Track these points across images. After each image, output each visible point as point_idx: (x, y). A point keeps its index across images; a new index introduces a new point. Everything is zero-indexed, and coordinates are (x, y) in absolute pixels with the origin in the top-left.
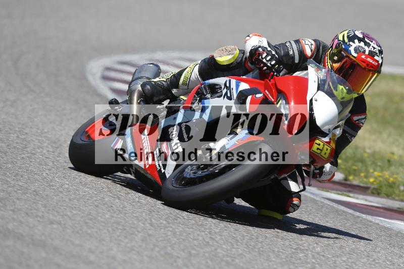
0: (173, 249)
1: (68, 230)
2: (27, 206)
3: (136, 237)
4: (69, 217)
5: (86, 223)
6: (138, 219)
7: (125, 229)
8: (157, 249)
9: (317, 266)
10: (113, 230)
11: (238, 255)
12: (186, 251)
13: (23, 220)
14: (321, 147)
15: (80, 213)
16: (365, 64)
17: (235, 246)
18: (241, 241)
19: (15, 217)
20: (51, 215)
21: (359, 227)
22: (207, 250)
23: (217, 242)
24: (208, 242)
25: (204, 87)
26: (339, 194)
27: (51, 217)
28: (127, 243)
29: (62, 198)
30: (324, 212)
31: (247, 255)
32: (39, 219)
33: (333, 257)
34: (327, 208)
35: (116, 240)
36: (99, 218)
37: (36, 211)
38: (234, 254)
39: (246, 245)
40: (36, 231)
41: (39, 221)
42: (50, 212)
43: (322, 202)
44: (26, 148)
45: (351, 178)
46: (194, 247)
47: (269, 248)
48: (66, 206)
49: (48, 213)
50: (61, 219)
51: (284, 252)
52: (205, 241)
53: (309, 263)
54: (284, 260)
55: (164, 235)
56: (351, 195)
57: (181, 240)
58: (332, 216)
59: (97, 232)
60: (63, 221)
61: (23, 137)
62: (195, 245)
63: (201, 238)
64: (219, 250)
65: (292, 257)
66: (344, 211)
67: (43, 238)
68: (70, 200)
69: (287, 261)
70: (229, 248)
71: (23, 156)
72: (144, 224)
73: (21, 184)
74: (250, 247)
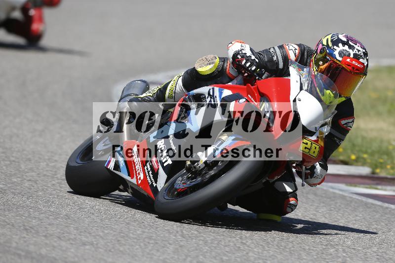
0: (205, 258)
1: (100, 250)
2: (59, 230)
3: (168, 250)
4: (101, 237)
5: (118, 241)
6: (169, 232)
7: (157, 243)
8: (189, 259)
9: (348, 259)
10: (145, 245)
11: (270, 257)
12: (217, 258)
13: (55, 244)
14: (309, 146)
15: (112, 232)
16: (350, 68)
17: (267, 248)
18: (272, 243)
19: (48, 242)
20: (83, 237)
21: (388, 218)
22: (239, 254)
23: (248, 246)
24: (239, 247)
25: (188, 98)
26: (367, 188)
27: (84, 239)
28: (159, 256)
29: (94, 219)
30: (353, 206)
31: (278, 256)
32: (71, 242)
33: (364, 249)
34: (356, 202)
35: (148, 254)
36: (131, 235)
37: (68, 235)
38: (266, 256)
39: (277, 246)
40: (69, 254)
41: (72, 244)
42: (82, 234)
43: (350, 197)
44: (56, 175)
45: (378, 171)
46: (226, 253)
47: (300, 247)
48: (97, 227)
49: (80, 235)
50: (94, 240)
51: (315, 249)
52: (236, 246)
53: (340, 257)
54: (315, 257)
55: (196, 245)
56: (379, 187)
57: (212, 248)
58: (361, 210)
59: (129, 249)
60: (95, 241)
61: (53, 164)
62: (227, 251)
63: (232, 244)
64: (251, 254)
65: (323, 253)
66: (372, 204)
67: (76, 259)
68: (101, 220)
69: (318, 258)
70: (260, 251)
71: (54, 182)
72: (175, 236)
73: (52, 210)
74: (282, 248)
